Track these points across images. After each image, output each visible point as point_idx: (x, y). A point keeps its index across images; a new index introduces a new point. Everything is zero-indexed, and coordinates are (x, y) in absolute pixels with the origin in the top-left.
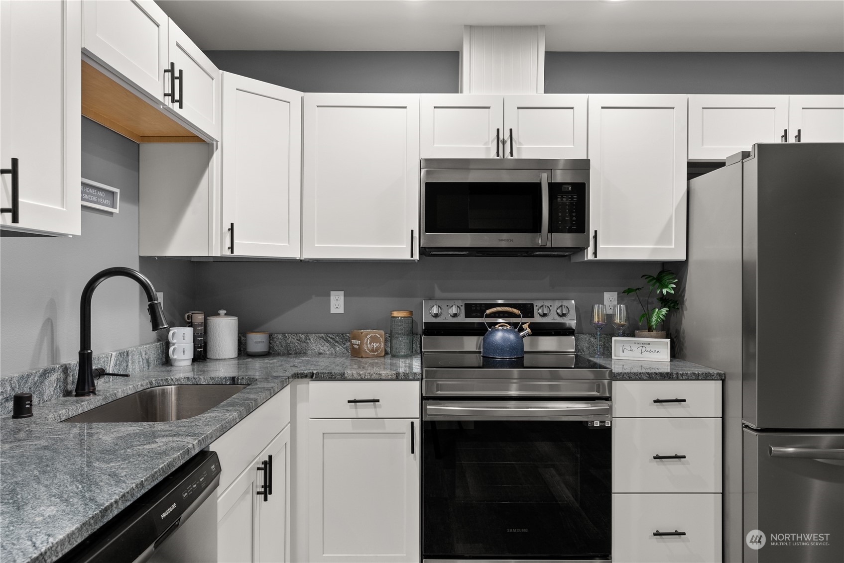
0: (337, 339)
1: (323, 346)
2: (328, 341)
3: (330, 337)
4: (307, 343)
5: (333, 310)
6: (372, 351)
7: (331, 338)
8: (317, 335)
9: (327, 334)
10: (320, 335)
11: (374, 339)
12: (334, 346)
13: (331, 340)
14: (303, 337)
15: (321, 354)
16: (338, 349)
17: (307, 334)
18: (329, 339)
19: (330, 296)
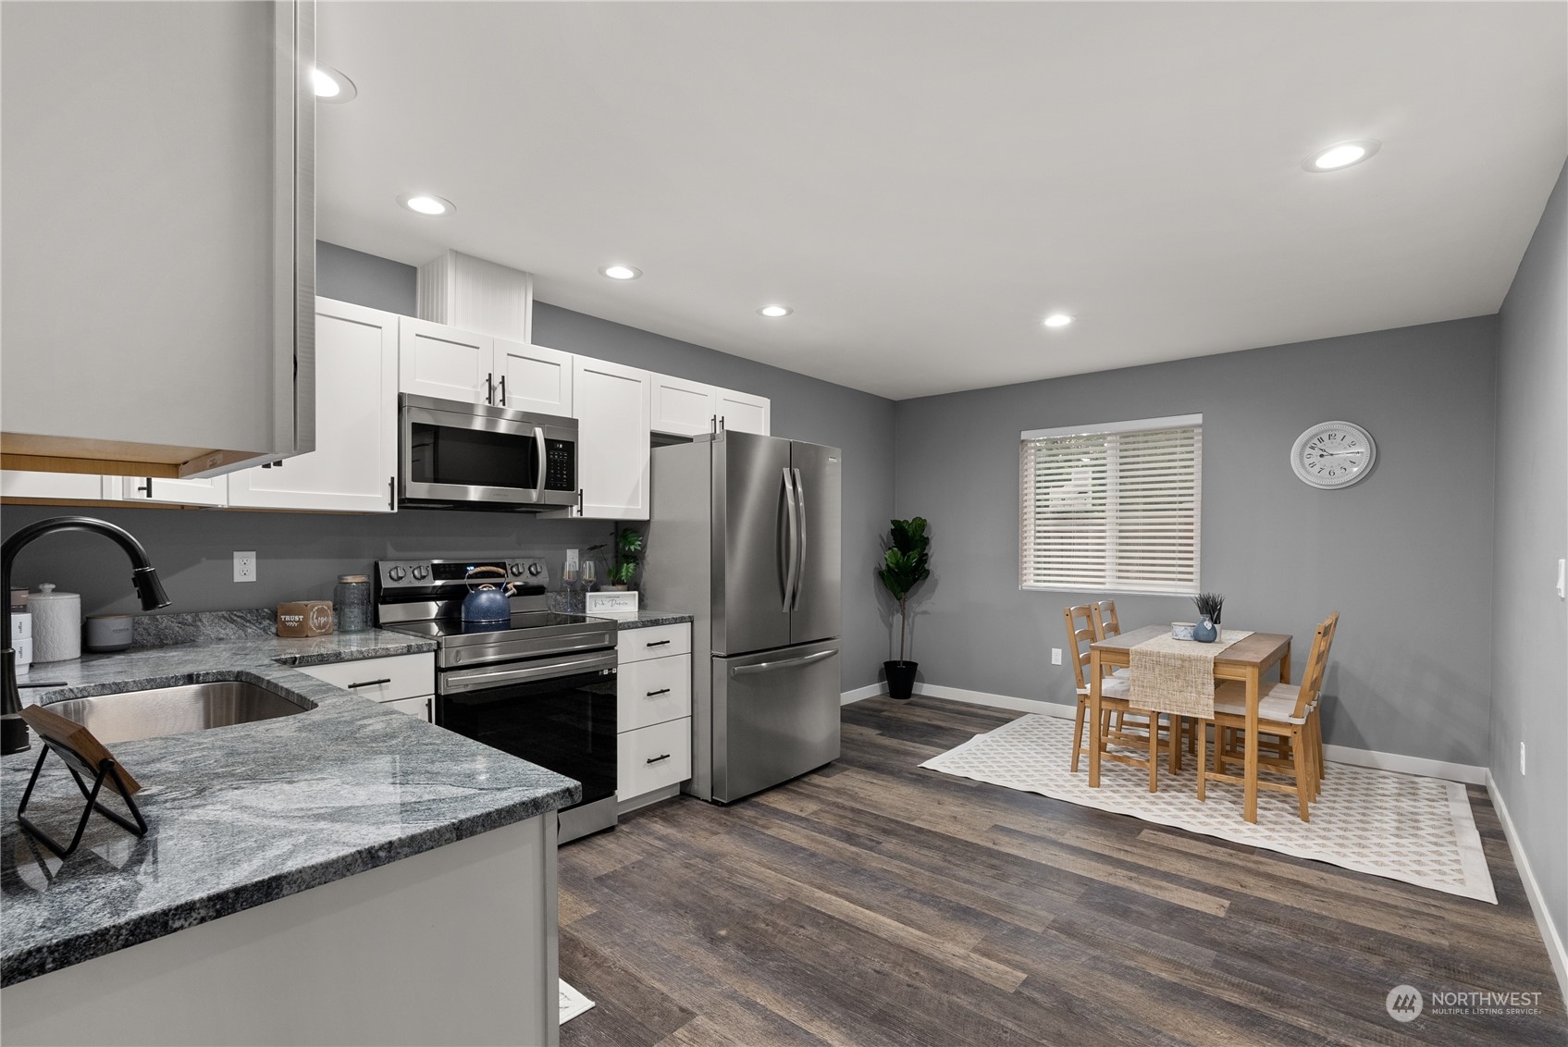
0: (249, 617)
1: (225, 629)
2: (233, 621)
3: (236, 615)
4: (197, 627)
5: (238, 578)
6: (320, 627)
7: (238, 617)
8: (214, 614)
9: (231, 611)
10: (220, 614)
11: (321, 612)
12: (243, 627)
13: (239, 620)
14: (189, 618)
15: (220, 639)
16: (250, 630)
17: (196, 614)
18: (235, 618)
19: (233, 558)
